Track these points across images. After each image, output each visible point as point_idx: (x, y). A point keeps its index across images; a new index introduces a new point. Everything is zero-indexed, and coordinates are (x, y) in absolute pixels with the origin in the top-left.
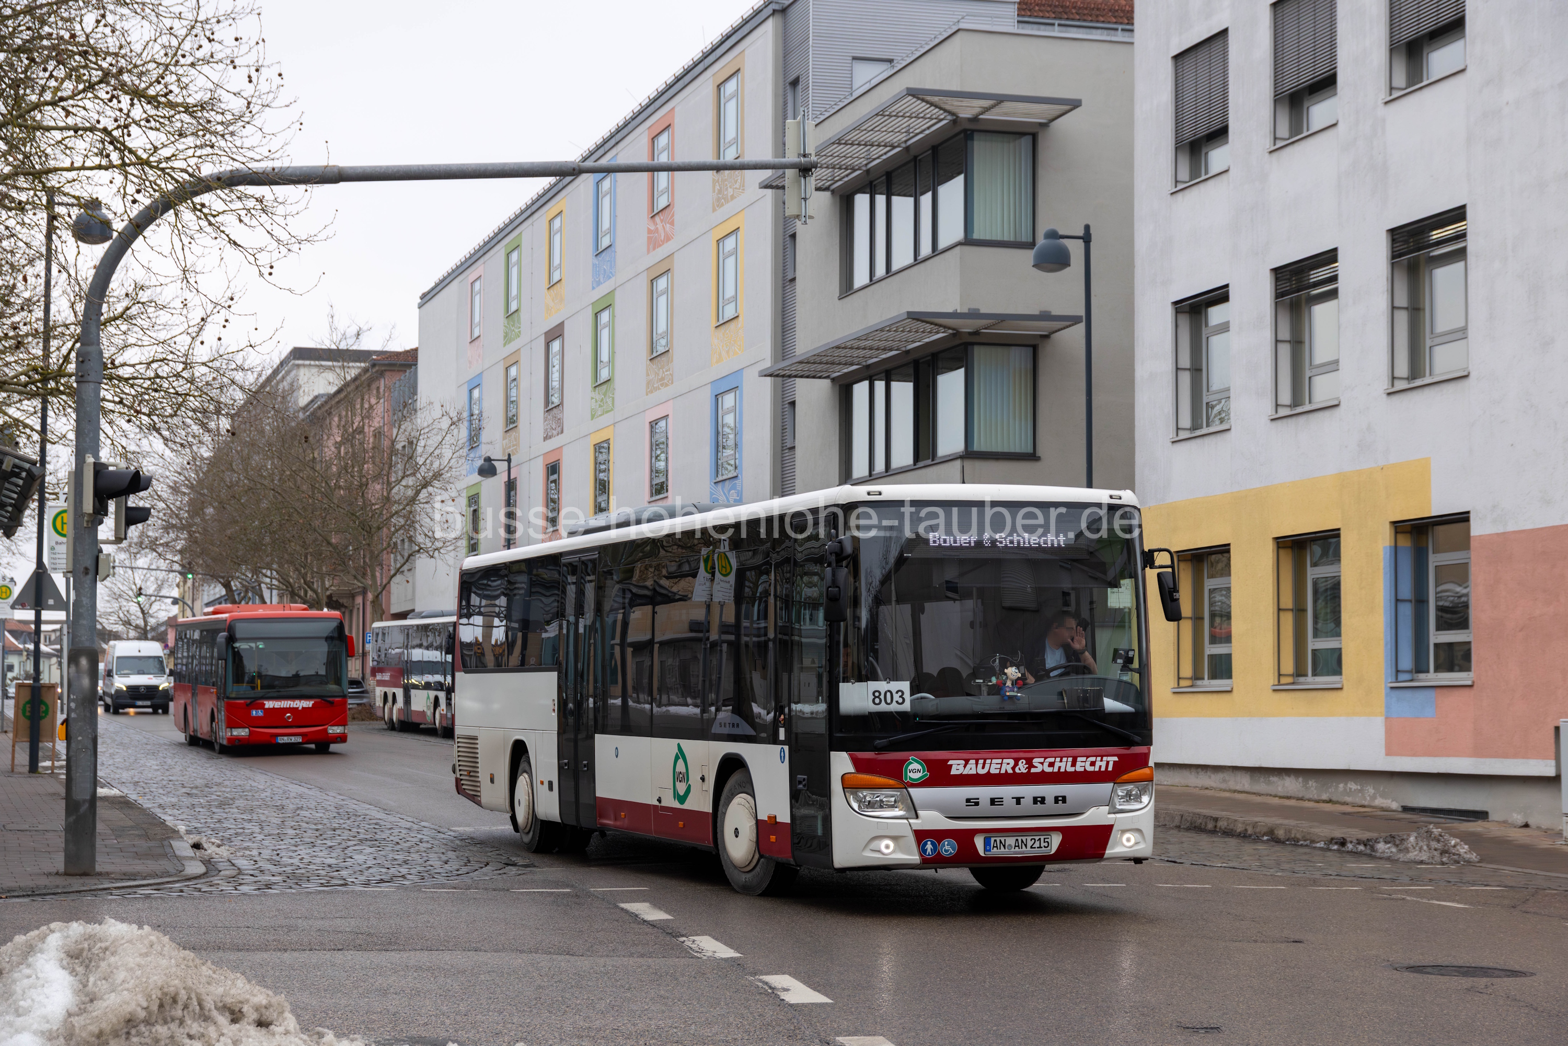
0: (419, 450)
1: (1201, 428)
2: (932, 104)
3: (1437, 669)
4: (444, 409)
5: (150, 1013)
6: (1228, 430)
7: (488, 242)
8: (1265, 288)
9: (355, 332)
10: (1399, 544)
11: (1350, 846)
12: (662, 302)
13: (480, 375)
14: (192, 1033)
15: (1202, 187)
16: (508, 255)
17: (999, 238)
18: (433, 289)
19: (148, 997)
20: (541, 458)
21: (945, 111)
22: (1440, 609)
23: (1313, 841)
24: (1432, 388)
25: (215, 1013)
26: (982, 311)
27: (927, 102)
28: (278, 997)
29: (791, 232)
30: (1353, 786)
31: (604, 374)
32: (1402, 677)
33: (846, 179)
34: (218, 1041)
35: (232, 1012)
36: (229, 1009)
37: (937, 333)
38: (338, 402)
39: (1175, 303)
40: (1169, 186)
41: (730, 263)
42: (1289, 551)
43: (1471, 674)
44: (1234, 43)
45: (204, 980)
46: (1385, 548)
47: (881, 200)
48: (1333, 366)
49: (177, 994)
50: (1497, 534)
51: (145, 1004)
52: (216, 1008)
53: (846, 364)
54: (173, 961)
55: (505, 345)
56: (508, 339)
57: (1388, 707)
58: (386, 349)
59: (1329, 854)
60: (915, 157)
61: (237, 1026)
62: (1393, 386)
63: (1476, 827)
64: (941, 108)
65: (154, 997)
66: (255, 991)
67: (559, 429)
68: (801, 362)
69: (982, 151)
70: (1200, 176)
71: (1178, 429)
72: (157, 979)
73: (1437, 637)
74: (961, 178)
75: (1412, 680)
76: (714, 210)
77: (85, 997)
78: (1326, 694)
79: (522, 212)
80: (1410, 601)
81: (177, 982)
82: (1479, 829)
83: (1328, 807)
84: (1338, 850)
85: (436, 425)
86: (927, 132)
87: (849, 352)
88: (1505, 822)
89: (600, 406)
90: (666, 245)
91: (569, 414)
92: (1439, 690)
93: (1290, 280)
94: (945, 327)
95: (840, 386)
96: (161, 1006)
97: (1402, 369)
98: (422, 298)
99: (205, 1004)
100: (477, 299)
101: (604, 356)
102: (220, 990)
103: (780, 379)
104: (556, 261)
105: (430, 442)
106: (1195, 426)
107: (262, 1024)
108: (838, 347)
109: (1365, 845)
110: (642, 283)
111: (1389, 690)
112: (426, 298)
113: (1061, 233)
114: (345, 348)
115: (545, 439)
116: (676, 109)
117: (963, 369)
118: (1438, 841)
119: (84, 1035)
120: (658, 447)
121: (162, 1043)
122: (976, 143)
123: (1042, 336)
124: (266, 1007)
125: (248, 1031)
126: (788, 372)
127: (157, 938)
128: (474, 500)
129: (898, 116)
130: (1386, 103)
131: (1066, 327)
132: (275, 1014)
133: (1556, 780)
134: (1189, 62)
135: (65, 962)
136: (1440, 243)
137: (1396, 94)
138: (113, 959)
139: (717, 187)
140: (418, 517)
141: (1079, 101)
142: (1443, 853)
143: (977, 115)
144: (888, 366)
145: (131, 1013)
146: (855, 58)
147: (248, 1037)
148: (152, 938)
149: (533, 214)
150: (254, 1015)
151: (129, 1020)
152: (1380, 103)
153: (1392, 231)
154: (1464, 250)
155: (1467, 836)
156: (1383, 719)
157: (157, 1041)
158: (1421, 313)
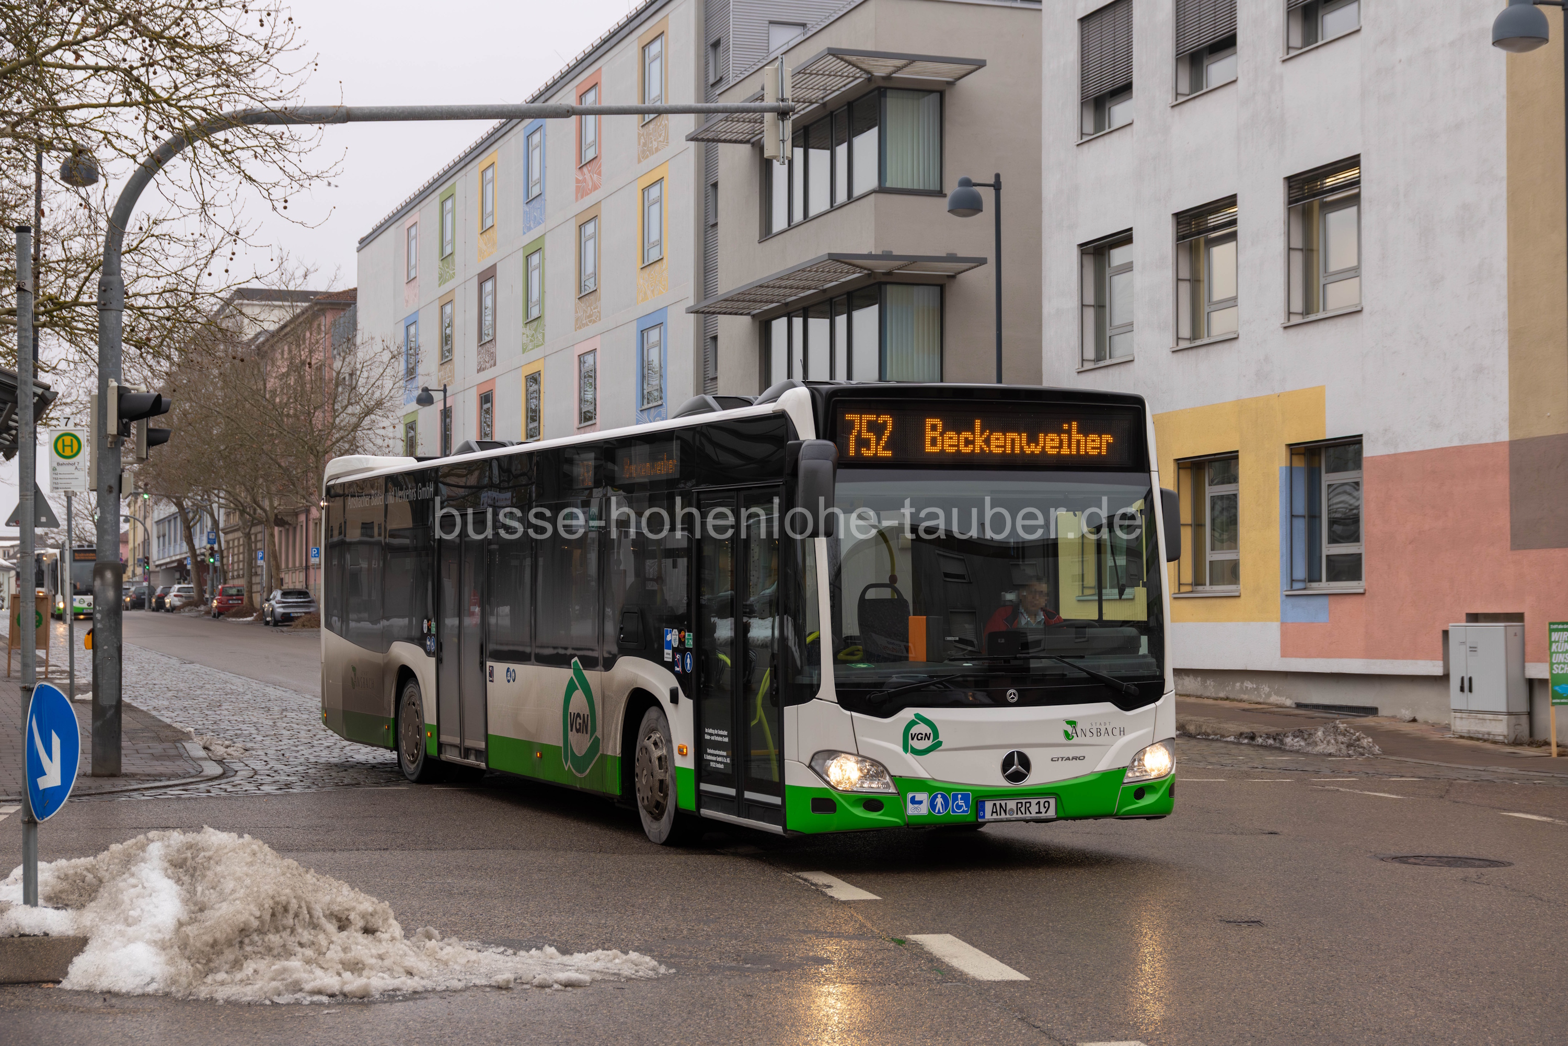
0: (362, 381)
1: (1105, 359)
2: (850, 63)
3: (1329, 579)
4: (385, 344)
5: (262, 922)
6: (1132, 361)
7: (424, 190)
8: (1167, 231)
9: (303, 274)
10: (1294, 465)
11: (1260, 740)
12: (590, 245)
13: (417, 312)
14: (303, 941)
15: (1107, 138)
16: (443, 203)
17: (910, 187)
18: (371, 234)
19: (261, 907)
20: (475, 388)
21: (862, 69)
22: (1332, 522)
23: (1223, 736)
24: (1327, 322)
25: (323, 921)
26: (896, 252)
27: (846, 61)
28: (382, 904)
29: (712, 181)
30: (1249, 685)
31: (535, 313)
32: (1296, 585)
34: (328, 949)
35: (339, 920)
36: (336, 916)
37: (854, 273)
38: (282, 337)
39: (1081, 245)
40: (1075, 137)
41: (655, 210)
42: (1189, 471)
43: (1362, 583)
44: (1138, 6)
45: (310, 888)
46: (1281, 468)
47: (799, 153)
48: (1231, 302)
49: (288, 903)
50: (1388, 456)
51: (258, 914)
52: (325, 916)
53: (766, 302)
54: (279, 870)
55: (440, 285)
56: (442, 280)
57: (1283, 613)
58: (332, 290)
59: (1243, 747)
60: (832, 113)
61: (345, 933)
62: (1289, 320)
63: (1369, 721)
64: (858, 67)
65: (266, 906)
66: (361, 899)
67: (492, 362)
68: (726, 300)
69: (893, 107)
70: (1104, 129)
71: (1083, 360)
72: (268, 888)
73: (1328, 549)
74: (875, 130)
75: (1305, 589)
76: (639, 161)
77: (197, 907)
78: (1224, 601)
79: (456, 164)
80: (1304, 517)
81: (288, 891)
82: (1374, 723)
83: (1227, 704)
84: (1248, 744)
85: (378, 359)
86: (843, 89)
87: (770, 291)
88: (1394, 717)
89: (531, 341)
90: (594, 193)
91: (500, 348)
92: (1332, 598)
93: (1190, 224)
94: (861, 267)
95: (760, 322)
96: (273, 915)
97: (1297, 305)
98: (360, 243)
99: (314, 912)
100: (413, 243)
101: (535, 295)
102: (328, 898)
103: (702, 316)
104: (489, 208)
105: (372, 374)
106: (1099, 357)
107: (368, 931)
108: (761, 286)
109: (1275, 739)
110: (572, 227)
111: (1284, 598)
112: (364, 242)
113: (974, 181)
114: (293, 289)
115: (479, 371)
116: (603, 69)
117: (877, 306)
118: (1344, 735)
119: (198, 944)
120: (588, 378)
121: (275, 952)
122: (888, 100)
123: (949, 276)
124: (371, 915)
125: (356, 938)
126: (712, 310)
127: (259, 846)
128: (411, 427)
129: (817, 74)
130: (1284, 61)
131: (972, 268)
132: (380, 921)
133: (1445, 678)
134: (1094, 25)
135: (169, 871)
136: (1334, 190)
137: (1293, 53)
138: (219, 869)
139: (642, 141)
140: (361, 443)
141: (985, 61)
142: (1349, 746)
143: (891, 74)
144: (805, 304)
145: (244, 923)
146: (771, 22)
147: (357, 944)
148: (255, 847)
149: (466, 165)
150: (360, 923)
151: (242, 930)
152: (1278, 60)
153: (1289, 179)
154: (1358, 196)
155: (1369, 731)
156: (1278, 623)
157: (270, 949)
158: (1315, 254)
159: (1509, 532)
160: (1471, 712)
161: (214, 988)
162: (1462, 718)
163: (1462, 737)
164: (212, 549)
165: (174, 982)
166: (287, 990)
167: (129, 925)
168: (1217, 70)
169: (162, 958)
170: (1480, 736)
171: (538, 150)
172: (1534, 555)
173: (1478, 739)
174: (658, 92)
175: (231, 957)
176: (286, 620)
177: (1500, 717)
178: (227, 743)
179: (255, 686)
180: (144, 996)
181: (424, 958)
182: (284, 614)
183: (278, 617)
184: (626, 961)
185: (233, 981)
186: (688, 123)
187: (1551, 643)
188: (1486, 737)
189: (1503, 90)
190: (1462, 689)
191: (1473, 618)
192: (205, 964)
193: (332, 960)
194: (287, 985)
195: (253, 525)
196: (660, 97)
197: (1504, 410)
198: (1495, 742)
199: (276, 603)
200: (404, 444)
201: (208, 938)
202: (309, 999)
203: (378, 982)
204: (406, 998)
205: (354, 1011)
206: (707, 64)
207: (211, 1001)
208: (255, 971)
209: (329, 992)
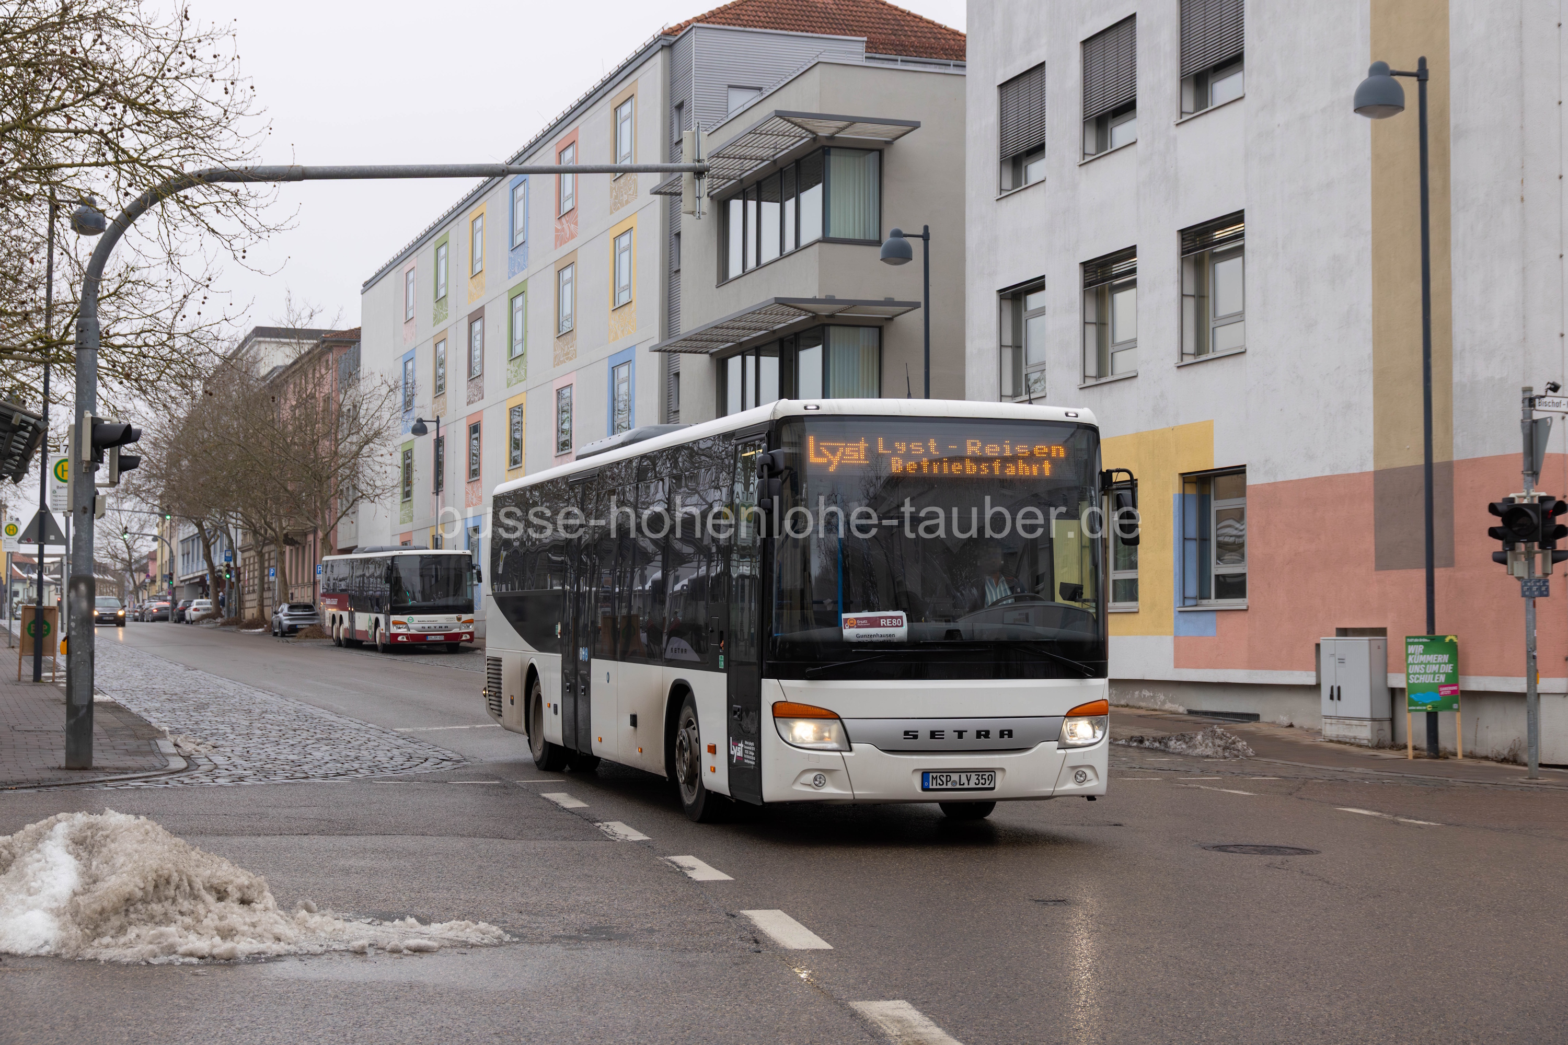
0: (362, 412)
1: (1021, 395)
2: (796, 124)
3: (1219, 596)
4: (383, 379)
5: (146, 894)
6: (1045, 397)
7: (421, 239)
8: (1075, 279)
9: (309, 313)
10: (1186, 493)
11: (1147, 743)
12: (567, 290)
13: (413, 350)
14: (183, 910)
15: (1022, 193)
16: (437, 250)
17: (851, 237)
18: (373, 278)
19: (145, 879)
20: (465, 419)
21: (807, 130)
22: (1220, 545)
23: (1115, 739)
24: (1215, 362)
25: (203, 893)
26: (838, 297)
27: (792, 123)
28: (258, 879)
29: (677, 231)
30: (1146, 693)
32: (1188, 602)
33: (723, 187)
34: (206, 917)
35: (218, 892)
36: (216, 889)
37: (800, 315)
38: (293, 372)
39: (1000, 291)
40: (995, 194)
41: (625, 257)
43: (1246, 600)
44: (1050, 73)
45: (193, 863)
46: (1175, 496)
47: (752, 205)
48: (1132, 344)
49: (170, 876)
50: (1269, 484)
51: (142, 885)
52: (204, 888)
53: (722, 342)
54: (166, 847)
55: (434, 325)
56: (437, 320)
57: (1177, 628)
58: (335, 328)
59: (1130, 750)
60: (781, 169)
61: (223, 903)
62: (1182, 360)
63: (1250, 726)
64: (803, 128)
65: (150, 878)
66: (238, 873)
67: (480, 395)
68: (685, 340)
69: (837, 165)
70: (1021, 186)
71: (1001, 396)
72: (153, 863)
73: (1217, 569)
74: (819, 187)
75: (1196, 606)
76: (611, 213)
77: (91, 880)
78: (1125, 617)
79: (449, 214)
80: (1196, 540)
81: (170, 865)
82: (1253, 729)
83: (1126, 711)
84: (1137, 747)
85: (377, 392)
86: (792, 148)
87: (725, 332)
88: (1273, 723)
89: (515, 376)
90: (571, 242)
91: (489, 383)
92: (1219, 614)
93: (1096, 272)
94: (806, 311)
95: (717, 360)
96: (156, 886)
97: (1190, 347)
98: (364, 286)
99: (194, 884)
100: (411, 286)
101: (518, 335)
102: (209, 872)
103: (667, 354)
104: (478, 255)
105: (371, 406)
106: (1017, 393)
107: (244, 902)
108: (716, 327)
109: (1160, 743)
110: (551, 273)
111: (1177, 614)
112: (368, 285)
113: (904, 232)
114: (300, 327)
115: (468, 403)
116: (580, 128)
117: (820, 347)
118: (1221, 739)
119: (88, 912)
120: (564, 410)
121: (157, 919)
122: (832, 158)
123: (887, 319)
124: (248, 888)
125: (232, 908)
126: (673, 348)
127: (152, 826)
128: (407, 455)
129: (766, 134)
130: (1177, 125)
131: (908, 311)
132: (256, 894)
133: (1316, 688)
134: (1012, 90)
135: (70, 848)
136: (1222, 241)
137: (1185, 117)
138: (113, 846)
139: (614, 194)
140: (361, 469)
141: (919, 123)
142: (1225, 748)
143: (834, 134)
144: (758, 343)
145: (129, 893)
146: (730, 86)
147: (232, 913)
148: (148, 827)
149: (458, 215)
150: (238, 895)
151: (128, 900)
152: (1172, 124)
153: (1182, 232)
154: (1242, 247)
155: (1244, 735)
156: (1172, 637)
157: (152, 917)
158: (1206, 300)
159: (1373, 554)
160: (1339, 718)
161: (99, 951)
162: (1331, 724)
163: (1331, 741)
164: (228, 566)
165: (64, 945)
166: (162, 953)
167: (30, 895)
168: (1121, 132)
169: (56, 924)
170: (1348, 740)
171: (522, 202)
172: (1395, 575)
173: (1345, 743)
174: (628, 150)
175: (118, 923)
176: (292, 631)
177: (1365, 723)
178: (199, 741)
179: (245, 690)
180: (37, 956)
181: (294, 925)
182: (290, 626)
183: (285, 629)
184: (476, 930)
185: (116, 944)
186: (655, 179)
187: (1407, 655)
188: (1353, 741)
189: (1368, 152)
190: (1332, 698)
191: (1343, 632)
192: (95, 928)
193: (208, 927)
194: (162, 948)
195: (264, 545)
196: (630, 155)
197: (1370, 442)
198: (1360, 746)
199: (283, 615)
200: (400, 470)
201: (97, 907)
202: (181, 960)
203: (244, 946)
204: (269, 960)
205: (218, 971)
206: (672, 124)
207: (95, 961)
208: (138, 936)
209: (199, 954)
